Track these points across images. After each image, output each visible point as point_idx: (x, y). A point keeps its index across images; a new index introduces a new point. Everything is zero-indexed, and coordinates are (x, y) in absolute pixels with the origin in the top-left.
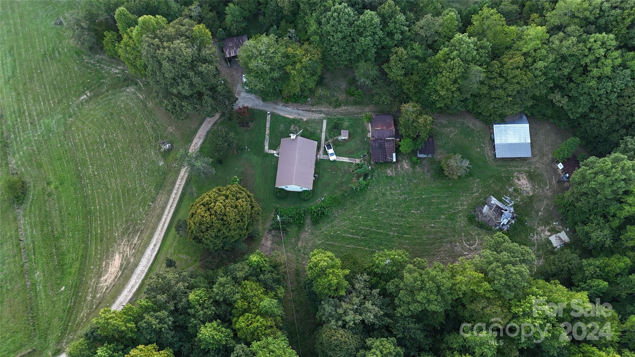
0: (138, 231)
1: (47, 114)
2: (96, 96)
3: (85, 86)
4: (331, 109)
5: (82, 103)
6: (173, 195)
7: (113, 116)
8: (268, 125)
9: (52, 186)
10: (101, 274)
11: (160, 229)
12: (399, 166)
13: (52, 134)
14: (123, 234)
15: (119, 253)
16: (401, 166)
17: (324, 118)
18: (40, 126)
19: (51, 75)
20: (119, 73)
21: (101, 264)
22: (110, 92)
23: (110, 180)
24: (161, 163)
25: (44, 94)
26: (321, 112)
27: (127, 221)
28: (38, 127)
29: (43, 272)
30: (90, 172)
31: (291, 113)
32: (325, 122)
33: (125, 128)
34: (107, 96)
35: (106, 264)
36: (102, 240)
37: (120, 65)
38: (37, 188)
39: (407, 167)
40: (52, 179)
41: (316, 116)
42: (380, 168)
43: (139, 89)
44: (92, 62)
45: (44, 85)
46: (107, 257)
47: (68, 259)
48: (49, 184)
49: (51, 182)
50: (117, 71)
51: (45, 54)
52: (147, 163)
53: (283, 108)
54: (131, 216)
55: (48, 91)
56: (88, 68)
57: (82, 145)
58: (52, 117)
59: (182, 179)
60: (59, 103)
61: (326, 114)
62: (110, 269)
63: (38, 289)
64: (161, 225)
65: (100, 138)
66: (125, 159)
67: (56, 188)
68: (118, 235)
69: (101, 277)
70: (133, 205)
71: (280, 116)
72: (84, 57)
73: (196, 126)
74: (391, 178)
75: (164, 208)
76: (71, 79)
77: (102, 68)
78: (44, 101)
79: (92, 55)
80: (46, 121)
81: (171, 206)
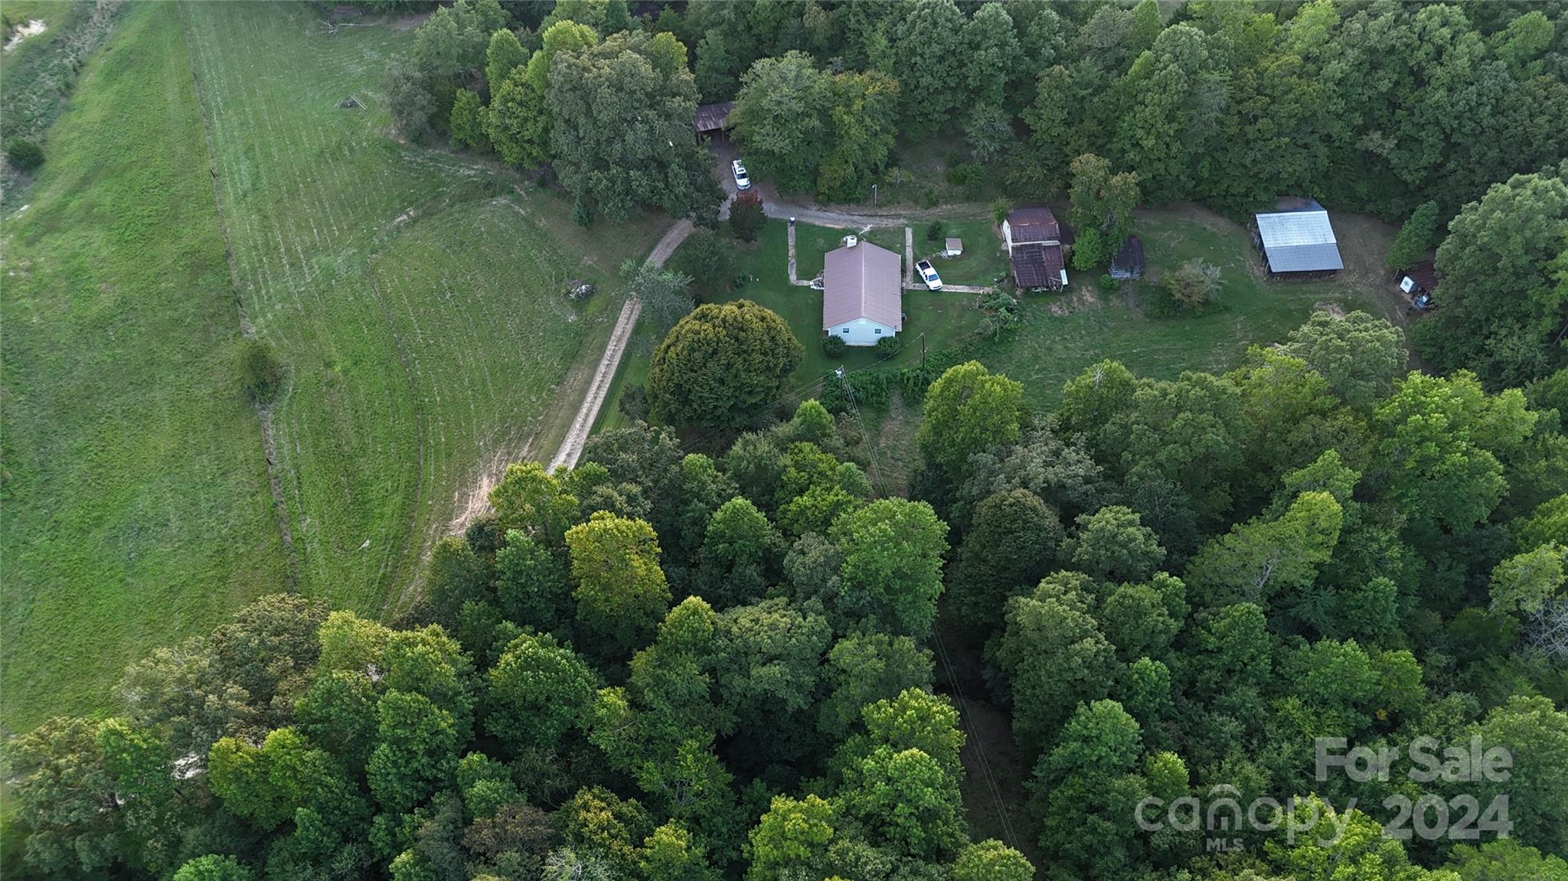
0: (529, 435)
1: (326, 249)
2: (428, 214)
3: (403, 201)
4: (918, 211)
5: (398, 228)
6: (602, 368)
7: (464, 247)
8: (791, 242)
9: (338, 369)
10: (450, 514)
11: (578, 426)
12: (1075, 299)
13: (337, 281)
14: (496, 442)
15: (490, 476)
16: (1080, 299)
17: (907, 226)
18: (311, 268)
19: (334, 185)
20: (475, 176)
21: (450, 497)
22: (457, 207)
23: (463, 352)
24: (572, 318)
25: (320, 215)
26: (898, 216)
27: (503, 420)
28: (306, 270)
29: (322, 516)
30: (419, 339)
31: (837, 221)
32: (909, 233)
33: (490, 265)
34: (450, 215)
35: (461, 496)
36: (449, 455)
37: (477, 163)
38: (304, 373)
39: (1091, 300)
40: (336, 355)
41: (890, 223)
42: (1036, 303)
43: (519, 200)
44: (419, 160)
45: (321, 202)
46: (463, 484)
47: (375, 492)
48: (329, 365)
49: (335, 362)
50: (472, 173)
51: (322, 152)
52: (541, 320)
53: (821, 214)
54: (512, 411)
55: (328, 210)
56: (411, 170)
57: (399, 298)
58: (337, 253)
59: (619, 340)
60: (350, 228)
61: (909, 219)
62: (470, 505)
63: (309, 549)
64: (580, 419)
65: (438, 284)
66: (492, 315)
67: (345, 372)
68: (485, 444)
69: (451, 520)
70: (515, 392)
71: (815, 226)
72: (403, 154)
73: (640, 253)
74: (1062, 320)
75: (583, 393)
76: (375, 189)
77: (441, 170)
78: (319, 227)
79: (420, 150)
80: (324, 259)
81: (599, 387)
